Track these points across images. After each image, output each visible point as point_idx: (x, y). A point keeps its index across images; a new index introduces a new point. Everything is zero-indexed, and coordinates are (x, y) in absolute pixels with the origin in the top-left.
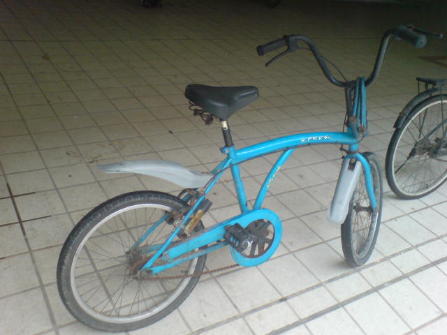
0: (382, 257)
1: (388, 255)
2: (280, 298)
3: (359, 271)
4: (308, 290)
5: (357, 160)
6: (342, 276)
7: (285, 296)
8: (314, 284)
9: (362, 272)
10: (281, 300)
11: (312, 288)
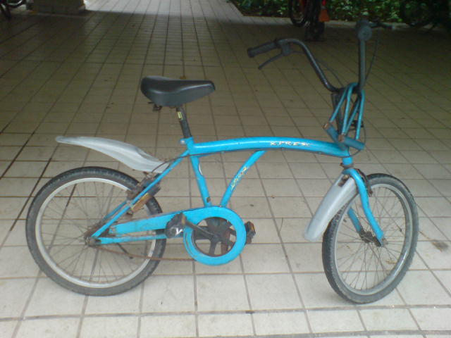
0: (402, 304)
1: (411, 304)
2: (248, 309)
3: (359, 309)
4: (283, 311)
5: (351, 176)
6: (334, 309)
7: (253, 309)
8: (295, 307)
9: (363, 312)
10: (247, 312)
11: (290, 311)
